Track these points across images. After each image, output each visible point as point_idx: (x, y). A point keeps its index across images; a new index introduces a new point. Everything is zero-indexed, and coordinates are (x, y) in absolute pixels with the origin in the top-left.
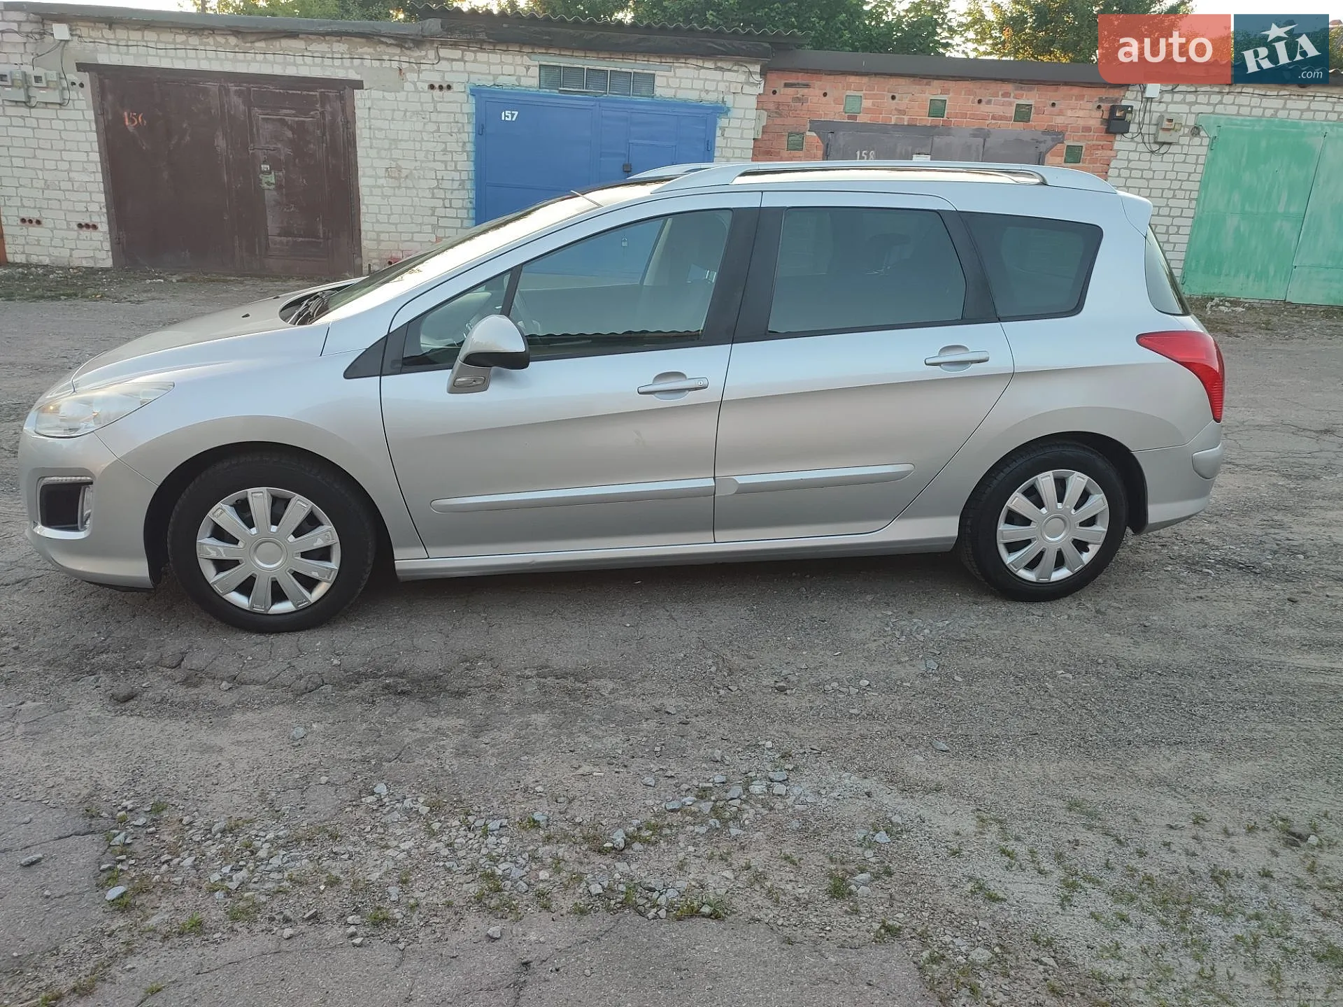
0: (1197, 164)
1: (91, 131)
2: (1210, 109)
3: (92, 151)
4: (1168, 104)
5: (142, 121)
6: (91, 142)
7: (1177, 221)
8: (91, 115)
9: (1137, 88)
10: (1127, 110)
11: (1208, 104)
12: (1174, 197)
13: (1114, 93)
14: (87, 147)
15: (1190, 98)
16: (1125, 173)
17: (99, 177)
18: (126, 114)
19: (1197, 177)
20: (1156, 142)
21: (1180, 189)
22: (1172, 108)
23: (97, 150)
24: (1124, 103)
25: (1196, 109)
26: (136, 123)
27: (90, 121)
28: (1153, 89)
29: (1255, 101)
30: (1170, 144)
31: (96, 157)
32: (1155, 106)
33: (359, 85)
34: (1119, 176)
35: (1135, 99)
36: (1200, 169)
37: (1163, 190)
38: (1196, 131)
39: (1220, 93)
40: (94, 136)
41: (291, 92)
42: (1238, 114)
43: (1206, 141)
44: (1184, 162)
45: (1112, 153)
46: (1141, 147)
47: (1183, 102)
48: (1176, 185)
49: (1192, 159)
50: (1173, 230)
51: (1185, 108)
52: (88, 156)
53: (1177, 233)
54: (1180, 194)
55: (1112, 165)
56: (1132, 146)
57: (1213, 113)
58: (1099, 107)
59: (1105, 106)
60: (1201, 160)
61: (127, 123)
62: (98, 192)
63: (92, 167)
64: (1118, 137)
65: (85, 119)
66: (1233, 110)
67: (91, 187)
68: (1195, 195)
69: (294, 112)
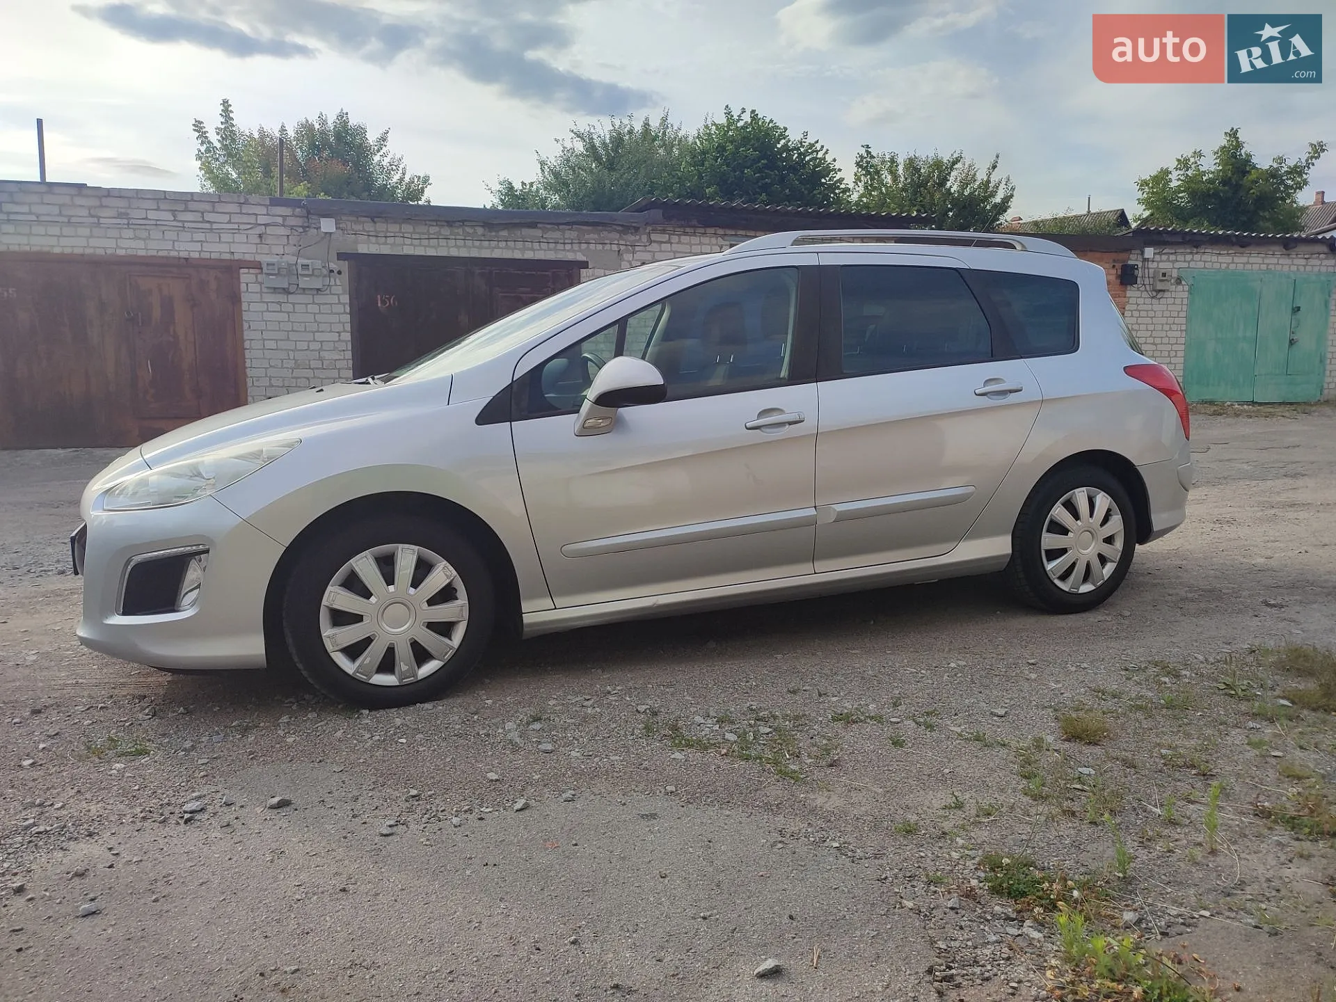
0: (1182, 304)
1: (345, 313)
2: (1186, 265)
3: (345, 331)
4: (1158, 262)
5: (394, 303)
6: (344, 323)
7: (1175, 347)
8: (346, 299)
9: (1139, 252)
10: (1134, 267)
11: (1185, 261)
12: (1170, 329)
13: (1122, 256)
14: (339, 327)
15: (1172, 257)
16: (1136, 314)
17: (349, 355)
18: (379, 297)
19: (1183, 314)
20: (1154, 290)
21: (1174, 323)
22: (1162, 265)
23: (349, 329)
24: (1130, 262)
25: (1177, 265)
26: (388, 304)
27: (344, 305)
28: (1149, 252)
29: (1214, 258)
30: (1164, 291)
31: (347, 336)
32: (1151, 265)
33: (585, 265)
34: (1132, 316)
35: (1136, 260)
36: (1185, 308)
37: (1163, 325)
38: (1179, 281)
39: (1191, 253)
40: (347, 318)
41: (527, 273)
42: (1205, 268)
43: (1186, 288)
44: (1174, 304)
45: (1126, 300)
46: (1145, 294)
47: (1168, 260)
48: (1171, 320)
49: (1178, 301)
50: (1173, 354)
51: (1169, 265)
52: (339, 336)
53: (1176, 356)
54: (1174, 327)
55: (1127, 308)
56: (1138, 294)
57: (1189, 267)
58: (1114, 266)
59: (1118, 265)
60: (1185, 301)
61: (379, 305)
62: (347, 369)
63: (342, 346)
64: (1129, 287)
65: (340, 303)
66: (1201, 265)
67: (339, 365)
68: (1184, 327)
69: (529, 289)
